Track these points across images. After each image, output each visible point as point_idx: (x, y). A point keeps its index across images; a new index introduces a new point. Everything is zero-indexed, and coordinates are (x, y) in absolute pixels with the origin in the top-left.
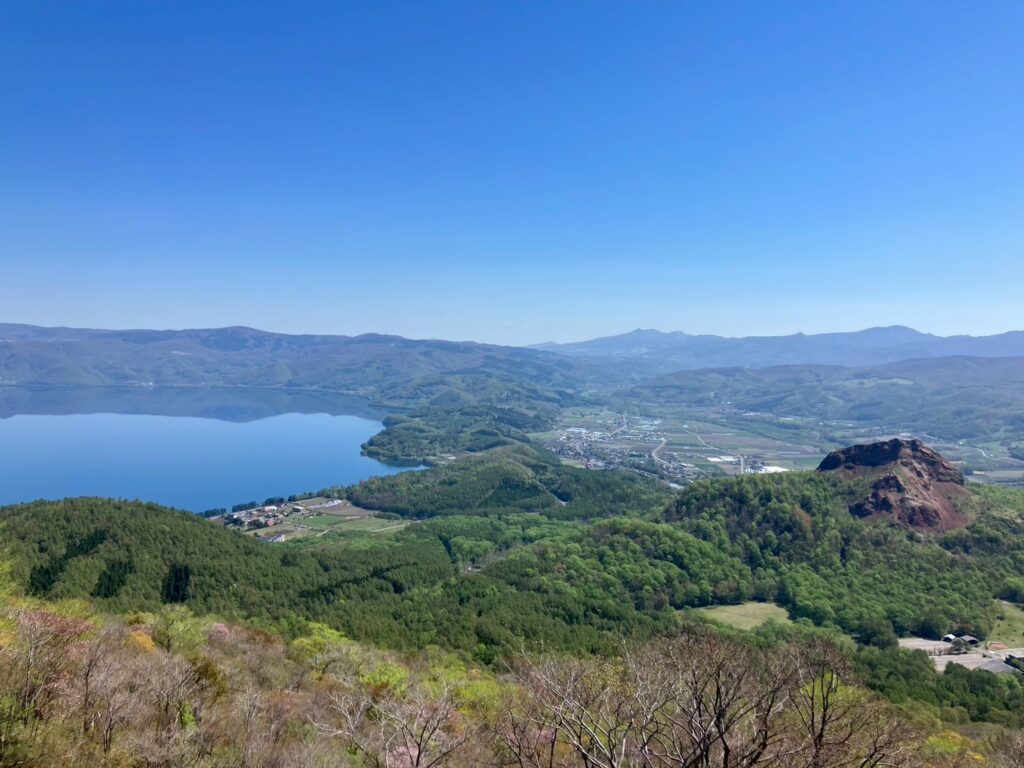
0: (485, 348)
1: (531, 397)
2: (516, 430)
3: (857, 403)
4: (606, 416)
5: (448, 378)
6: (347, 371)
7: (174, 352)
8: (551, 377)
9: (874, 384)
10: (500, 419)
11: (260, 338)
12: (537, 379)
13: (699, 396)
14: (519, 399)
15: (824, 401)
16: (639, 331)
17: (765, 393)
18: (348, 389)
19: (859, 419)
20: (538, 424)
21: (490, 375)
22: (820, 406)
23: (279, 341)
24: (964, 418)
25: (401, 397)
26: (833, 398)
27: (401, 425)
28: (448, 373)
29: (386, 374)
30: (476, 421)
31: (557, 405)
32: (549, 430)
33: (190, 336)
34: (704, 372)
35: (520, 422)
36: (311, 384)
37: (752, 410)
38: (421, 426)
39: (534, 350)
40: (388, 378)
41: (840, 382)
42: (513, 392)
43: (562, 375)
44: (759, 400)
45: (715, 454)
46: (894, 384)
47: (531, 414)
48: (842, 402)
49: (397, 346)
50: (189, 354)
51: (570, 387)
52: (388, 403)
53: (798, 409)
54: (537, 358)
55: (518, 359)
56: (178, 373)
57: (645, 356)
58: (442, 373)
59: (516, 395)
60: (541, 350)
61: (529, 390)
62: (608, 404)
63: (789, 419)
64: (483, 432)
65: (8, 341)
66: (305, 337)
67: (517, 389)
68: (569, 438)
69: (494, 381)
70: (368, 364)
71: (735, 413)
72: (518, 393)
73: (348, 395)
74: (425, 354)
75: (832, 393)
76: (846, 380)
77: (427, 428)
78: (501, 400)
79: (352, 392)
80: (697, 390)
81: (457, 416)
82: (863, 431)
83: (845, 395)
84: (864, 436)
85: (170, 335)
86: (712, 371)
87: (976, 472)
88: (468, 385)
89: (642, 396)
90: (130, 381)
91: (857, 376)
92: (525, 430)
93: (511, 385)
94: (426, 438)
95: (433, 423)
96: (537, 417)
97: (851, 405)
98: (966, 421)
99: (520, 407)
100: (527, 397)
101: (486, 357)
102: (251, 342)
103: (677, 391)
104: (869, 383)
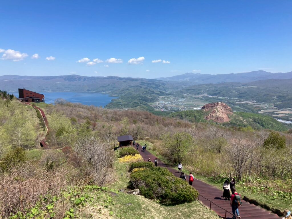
0: (142, 79)
1: (152, 93)
2: (145, 102)
3: (241, 93)
4: (171, 98)
5: (130, 89)
6: (103, 87)
7: (56, 82)
8: (159, 87)
9: (247, 87)
10: (141, 99)
11: (80, 78)
12: (155, 88)
13: (198, 92)
14: (148, 94)
15: (232, 92)
16: (187, 73)
17: (217, 91)
18: (103, 92)
19: (239, 97)
20: (152, 100)
21: (141, 87)
22: (230, 94)
23: (85, 78)
24: (266, 96)
25: (117, 94)
26: (234, 92)
27: (115, 101)
28: (130, 87)
29: (114, 87)
30: (134, 100)
31: (159, 95)
32: (154, 102)
33: (61, 78)
34: (202, 85)
35: (146, 100)
36: (94, 90)
37: (212, 95)
38: (121, 102)
39: (156, 80)
40: (114, 88)
41: (238, 87)
42: (147, 92)
43: (162, 87)
44: (214, 93)
45: (196, 107)
46: (252, 87)
47: (150, 98)
48: (237, 92)
49: (117, 80)
50: (61, 83)
51: (164, 90)
52: (113, 95)
53: (224, 95)
54: (156, 82)
55: (150, 83)
56: (58, 88)
57: (188, 81)
58: (129, 87)
59: (147, 93)
60: (158, 79)
61: (151, 91)
62: (173, 94)
63: (221, 98)
64: (135, 103)
65: (12, 80)
66: (92, 77)
67: (148, 91)
68: (159, 104)
69: (142, 89)
70: (109, 85)
71: (207, 96)
72: (148, 92)
73: (103, 93)
74: (124, 82)
75: (234, 90)
76: (240, 86)
77: (122, 102)
78: (143, 94)
79: (104, 92)
80: (199, 90)
81: (130, 99)
82: (239, 100)
83: (238, 91)
84: (238, 102)
85: (55, 77)
86: (204, 85)
87: (262, 110)
88: (135, 90)
89: (183, 92)
90: (45, 90)
91: (243, 85)
92: (148, 102)
93: (147, 90)
94: (121, 104)
95: (124, 101)
96: (152, 99)
97: (239, 93)
98: (266, 97)
99: (148, 96)
100: (150, 93)
101: (141, 82)
102: (77, 79)
103: (193, 90)
104: (245, 87)
